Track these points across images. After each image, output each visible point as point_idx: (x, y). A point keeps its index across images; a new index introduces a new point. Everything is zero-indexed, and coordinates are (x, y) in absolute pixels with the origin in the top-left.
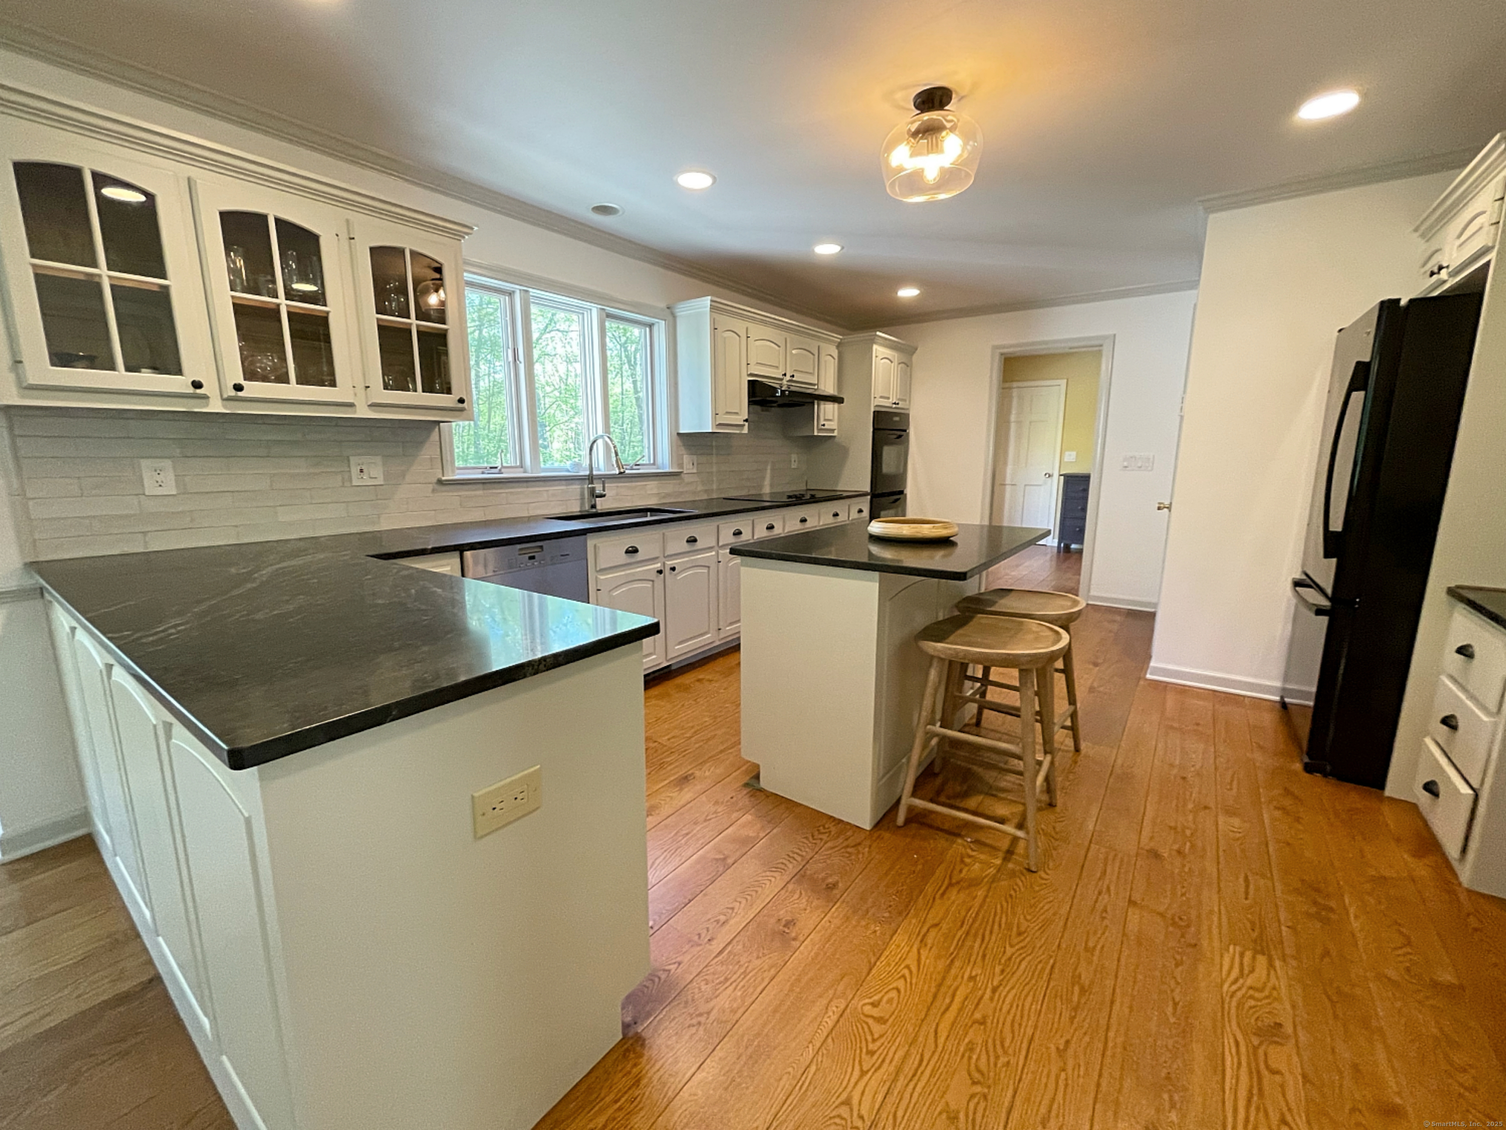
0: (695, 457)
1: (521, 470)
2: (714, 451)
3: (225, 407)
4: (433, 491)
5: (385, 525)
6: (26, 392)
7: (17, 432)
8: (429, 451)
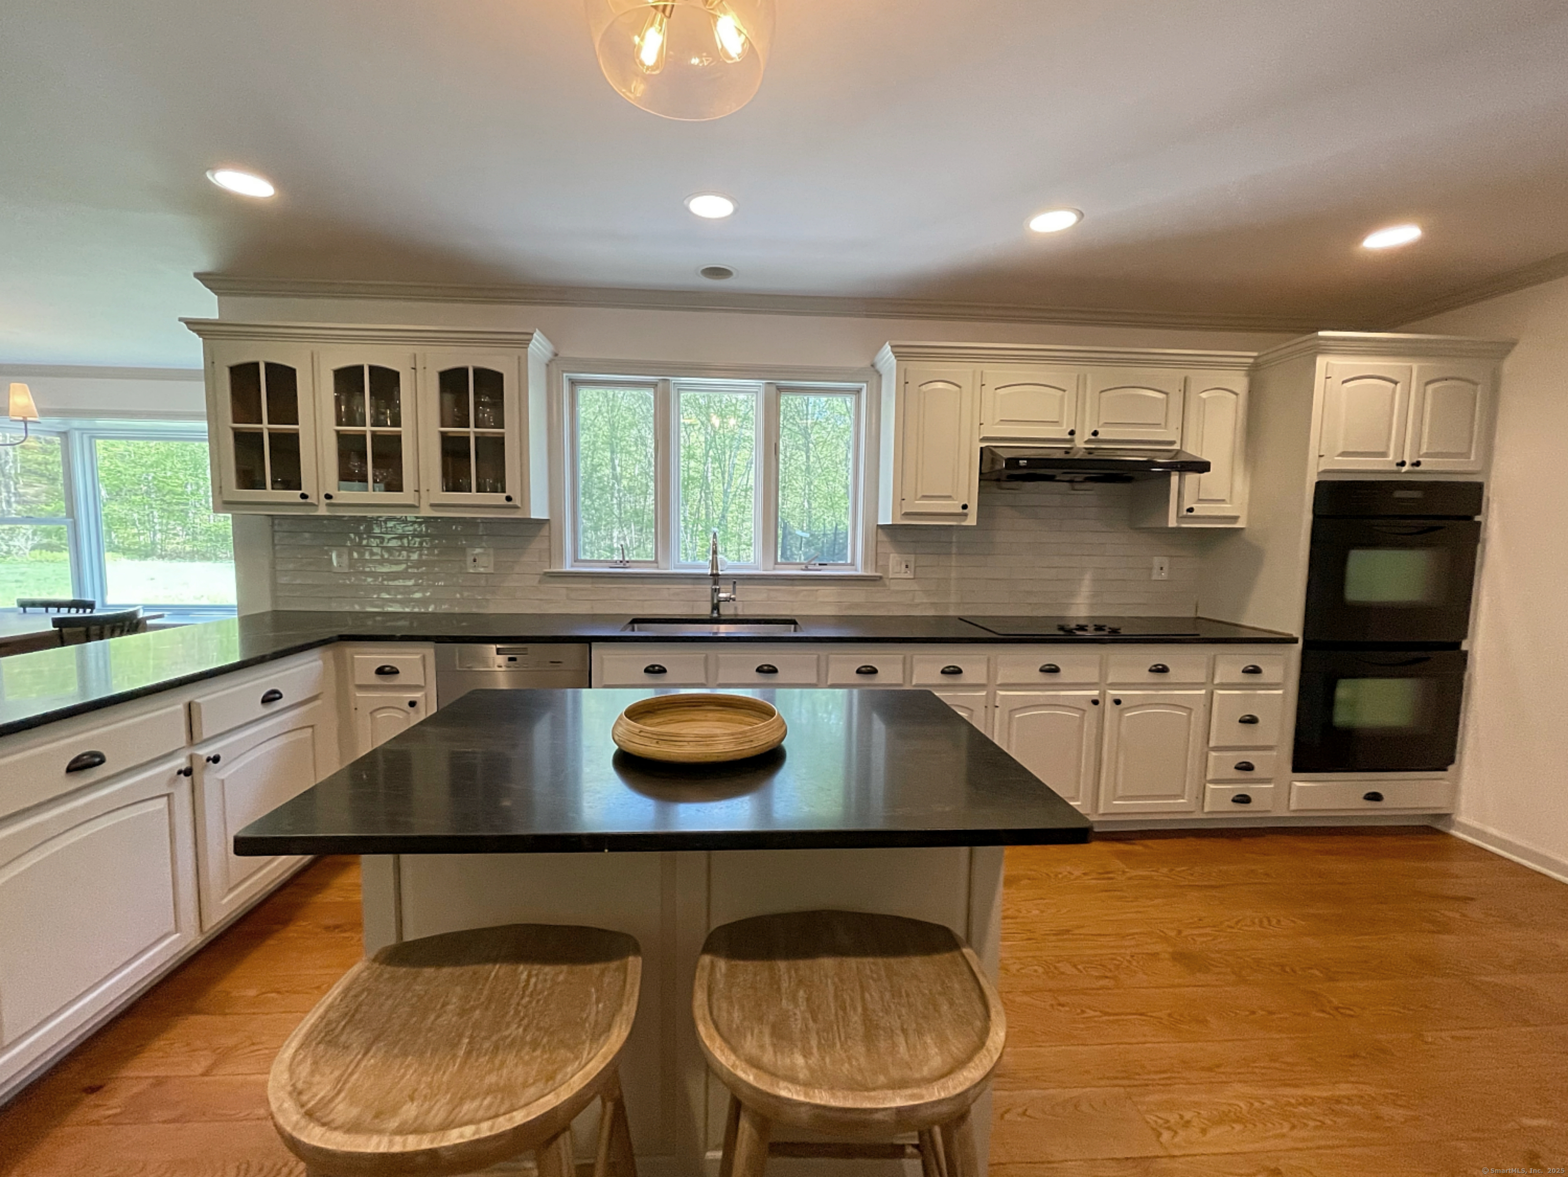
0: (912, 558)
1: (655, 565)
2: (954, 550)
3: (328, 511)
4: (540, 582)
5: (492, 609)
6: (227, 506)
7: (276, 528)
8: (538, 544)
